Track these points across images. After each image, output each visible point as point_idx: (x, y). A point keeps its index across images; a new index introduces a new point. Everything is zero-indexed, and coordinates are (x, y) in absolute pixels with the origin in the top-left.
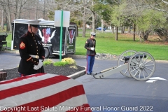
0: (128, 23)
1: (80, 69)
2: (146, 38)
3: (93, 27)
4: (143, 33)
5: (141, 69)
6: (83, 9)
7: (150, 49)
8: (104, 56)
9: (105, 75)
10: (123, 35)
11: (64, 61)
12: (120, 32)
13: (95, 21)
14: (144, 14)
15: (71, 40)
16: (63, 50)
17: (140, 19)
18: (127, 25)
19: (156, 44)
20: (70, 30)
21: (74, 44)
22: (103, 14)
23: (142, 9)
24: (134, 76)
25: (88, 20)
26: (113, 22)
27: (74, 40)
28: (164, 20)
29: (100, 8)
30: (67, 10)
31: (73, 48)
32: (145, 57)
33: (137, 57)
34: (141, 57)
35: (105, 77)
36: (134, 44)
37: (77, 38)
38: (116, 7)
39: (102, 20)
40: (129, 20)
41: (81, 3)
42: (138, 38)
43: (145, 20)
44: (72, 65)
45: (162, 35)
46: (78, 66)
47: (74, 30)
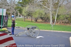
0: (29, 14)
1: (9, 32)
2: (36, 21)
3: (15, 16)
4: (35, 19)
5: (34, 33)
6: (11, 8)
7: (38, 25)
8: (19, 28)
9: (20, 35)
10: (27, 19)
11: (3, 29)
12: (26, 18)
13: (16, 13)
14: (36, 11)
15: (6, 21)
16: (3, 25)
17: (34, 13)
18: (29, 15)
19: (40, 23)
20: (5, 17)
21: (7, 22)
22: (19, 10)
23: (35, 9)
24: (31, 35)
25: (13, 13)
26: (23, 14)
27: (7, 21)
28: (44, 13)
29: (18, 8)
30: (4, 8)
31: (7, 24)
32: (36, 28)
33: (33, 28)
34: (34, 28)
35: (19, 36)
36: (32, 23)
37: (8, 20)
38: (24, 8)
39: (19, 13)
40: (30, 13)
41: (10, 6)
42: (33, 20)
43: (36, 13)
44: (6, 31)
45: (43, 20)
46: (9, 31)
47: (7, 17)
